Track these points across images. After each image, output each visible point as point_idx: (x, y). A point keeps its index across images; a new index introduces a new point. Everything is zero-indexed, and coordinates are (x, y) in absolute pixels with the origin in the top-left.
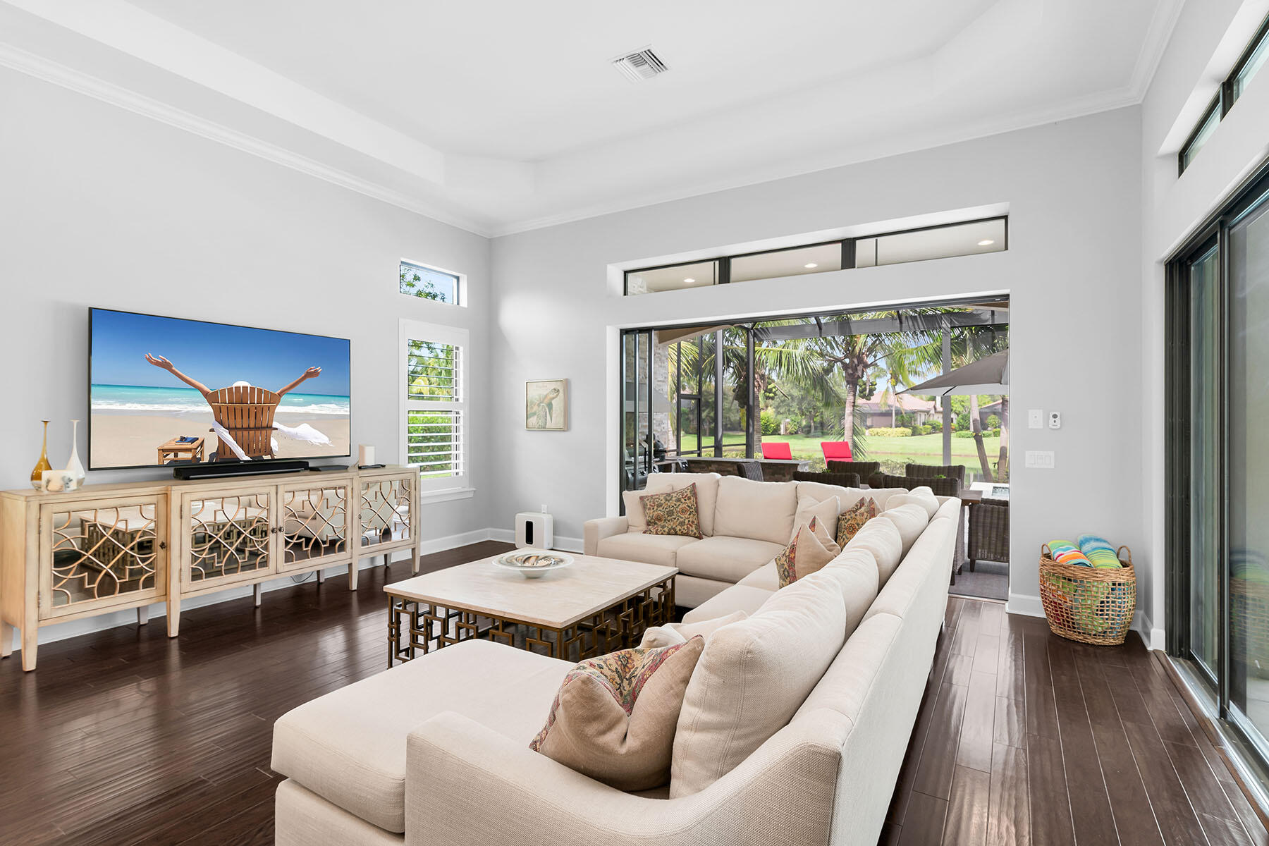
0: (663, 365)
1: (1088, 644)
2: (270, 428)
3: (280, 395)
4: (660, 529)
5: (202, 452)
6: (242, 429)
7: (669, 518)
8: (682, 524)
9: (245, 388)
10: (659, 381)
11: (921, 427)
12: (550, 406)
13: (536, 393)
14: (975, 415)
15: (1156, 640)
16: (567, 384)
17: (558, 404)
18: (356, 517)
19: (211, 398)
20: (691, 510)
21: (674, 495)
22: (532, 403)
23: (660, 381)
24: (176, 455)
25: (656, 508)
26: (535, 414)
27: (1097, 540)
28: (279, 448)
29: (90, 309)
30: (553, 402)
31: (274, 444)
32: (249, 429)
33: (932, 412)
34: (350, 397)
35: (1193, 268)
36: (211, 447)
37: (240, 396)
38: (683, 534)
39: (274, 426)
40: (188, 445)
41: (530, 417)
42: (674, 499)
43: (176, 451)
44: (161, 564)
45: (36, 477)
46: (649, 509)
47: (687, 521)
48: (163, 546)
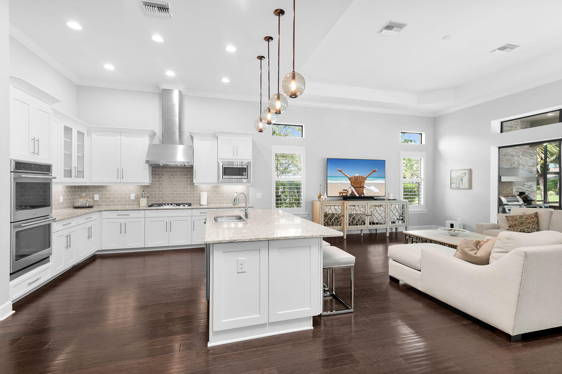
0: (532, 158)
2: (364, 187)
3: (366, 178)
4: (515, 229)
5: (348, 193)
6: (357, 187)
7: (521, 225)
8: (528, 228)
9: (358, 176)
10: (529, 166)
12: (462, 180)
16: (470, 171)
17: (466, 179)
18: (388, 215)
19: (350, 179)
20: (534, 223)
21: (525, 216)
22: (453, 178)
23: (531, 166)
24: (342, 194)
25: (514, 221)
26: (455, 183)
28: (366, 193)
29: (327, 158)
30: (463, 178)
31: (364, 192)
32: (358, 187)
34: (385, 177)
36: (350, 192)
37: (356, 178)
39: (365, 187)
40: (345, 192)
41: (452, 184)
42: (524, 218)
43: (343, 193)
44: (342, 220)
45: (319, 197)
46: (511, 221)
47: (531, 227)
48: (343, 216)
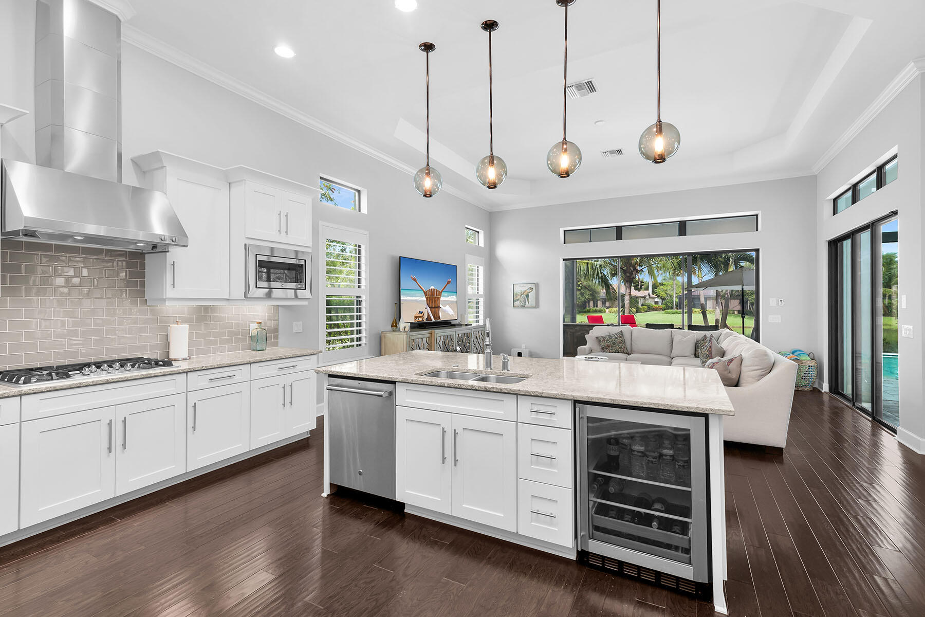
1: (799, 390)
2: (439, 307)
3: (441, 292)
4: (610, 350)
6: (433, 307)
7: (614, 346)
8: (621, 348)
9: (433, 289)
11: (641, 307)
12: (527, 296)
13: (519, 289)
14: (675, 300)
15: (826, 388)
16: (537, 285)
17: (532, 295)
19: (425, 294)
20: (623, 342)
22: (517, 294)
26: (518, 300)
27: (800, 351)
29: (400, 257)
30: (529, 294)
32: (435, 307)
33: (648, 297)
34: (457, 292)
35: (839, 244)
37: (432, 291)
38: (621, 353)
41: (516, 302)
42: (612, 337)
45: (394, 326)
46: (601, 342)
